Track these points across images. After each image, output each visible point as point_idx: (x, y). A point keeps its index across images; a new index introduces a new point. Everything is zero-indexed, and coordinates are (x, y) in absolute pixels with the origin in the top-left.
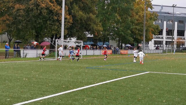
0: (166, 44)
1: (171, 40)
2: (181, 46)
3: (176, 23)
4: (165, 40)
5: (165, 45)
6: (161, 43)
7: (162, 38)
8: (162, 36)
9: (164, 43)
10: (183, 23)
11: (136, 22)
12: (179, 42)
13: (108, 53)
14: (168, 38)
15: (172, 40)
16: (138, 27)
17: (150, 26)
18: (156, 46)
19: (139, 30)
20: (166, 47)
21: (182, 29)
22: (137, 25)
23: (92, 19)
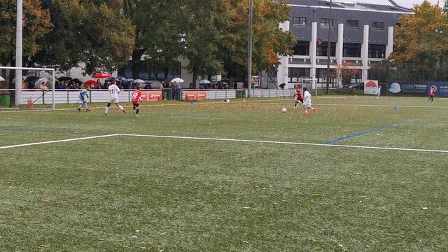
0: (318, 76)
1: (326, 67)
2: (353, 81)
3: (341, 26)
4: (314, 66)
5: (314, 79)
6: (304, 73)
7: (309, 62)
8: (308, 57)
9: (313, 72)
10: (357, 25)
11: (230, 24)
12: (345, 70)
13: (150, 98)
14: (322, 62)
15: (328, 66)
16: (235, 37)
17: (266, 34)
18: (294, 79)
19: (238, 43)
20: (318, 82)
21: (355, 41)
22: (233, 31)
23: (105, 17)
